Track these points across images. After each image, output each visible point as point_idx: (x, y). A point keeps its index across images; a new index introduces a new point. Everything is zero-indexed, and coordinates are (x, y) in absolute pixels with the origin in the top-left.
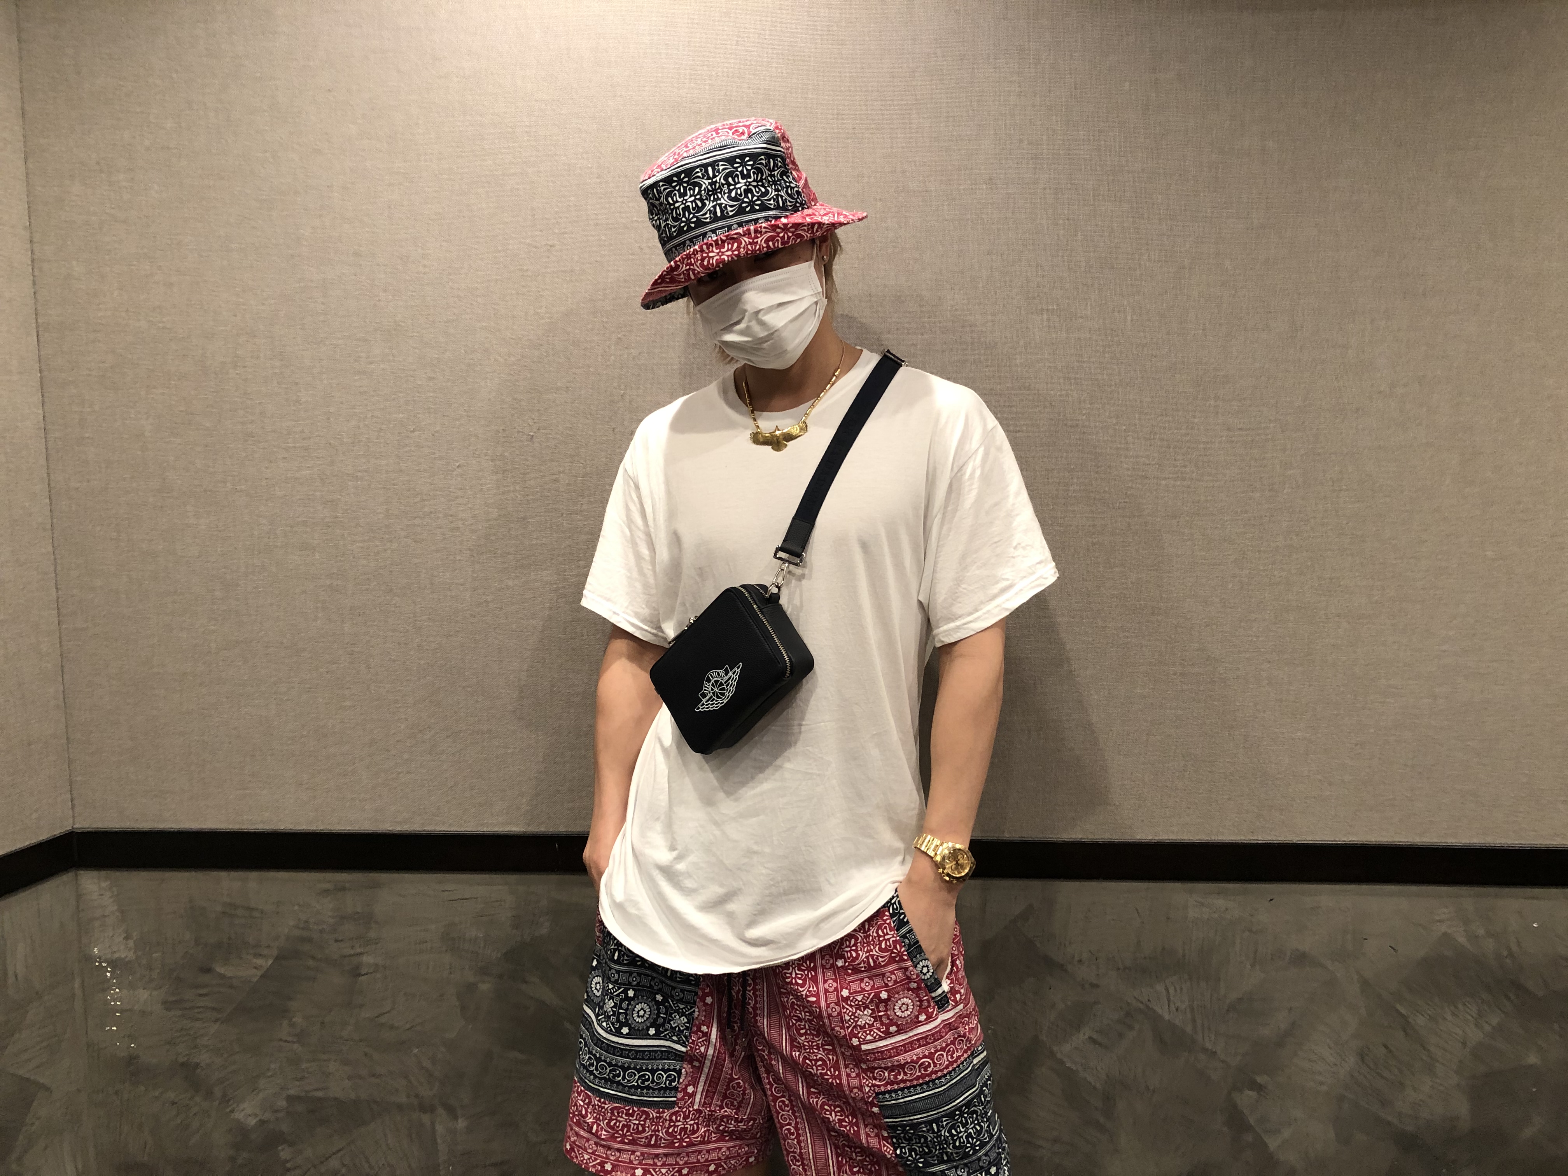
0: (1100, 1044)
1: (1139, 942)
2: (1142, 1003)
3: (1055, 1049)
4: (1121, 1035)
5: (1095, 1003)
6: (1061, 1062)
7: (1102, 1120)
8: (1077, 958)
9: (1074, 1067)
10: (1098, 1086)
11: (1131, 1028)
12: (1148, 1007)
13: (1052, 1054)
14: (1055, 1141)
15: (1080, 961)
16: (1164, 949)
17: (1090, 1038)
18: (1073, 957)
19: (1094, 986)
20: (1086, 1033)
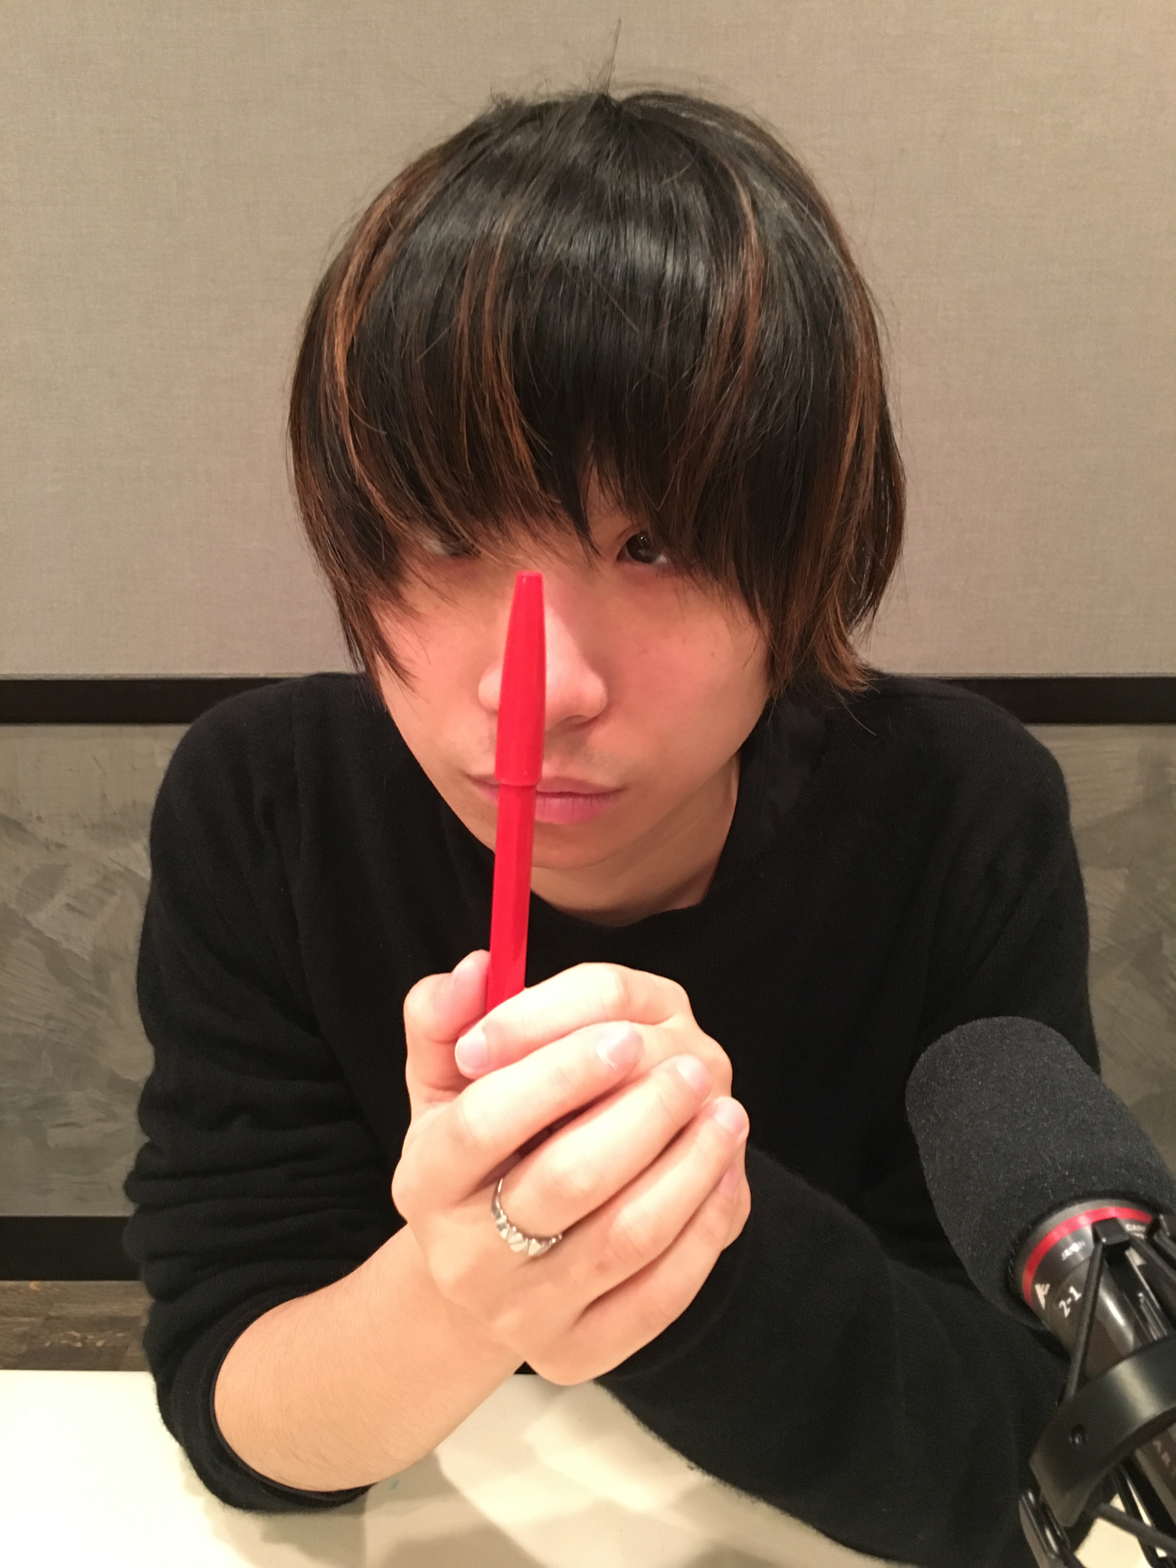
0: (79, 912)
1: (104, 796)
2: (118, 864)
3: (30, 918)
4: (102, 902)
5: (66, 866)
6: (37, 931)
7: (97, 994)
8: (35, 815)
9: (55, 938)
10: (87, 958)
11: (112, 893)
12: (127, 869)
13: (27, 924)
14: (49, 1017)
15: (39, 818)
16: (134, 803)
17: (68, 905)
18: (31, 814)
19: (60, 846)
20: (61, 899)
